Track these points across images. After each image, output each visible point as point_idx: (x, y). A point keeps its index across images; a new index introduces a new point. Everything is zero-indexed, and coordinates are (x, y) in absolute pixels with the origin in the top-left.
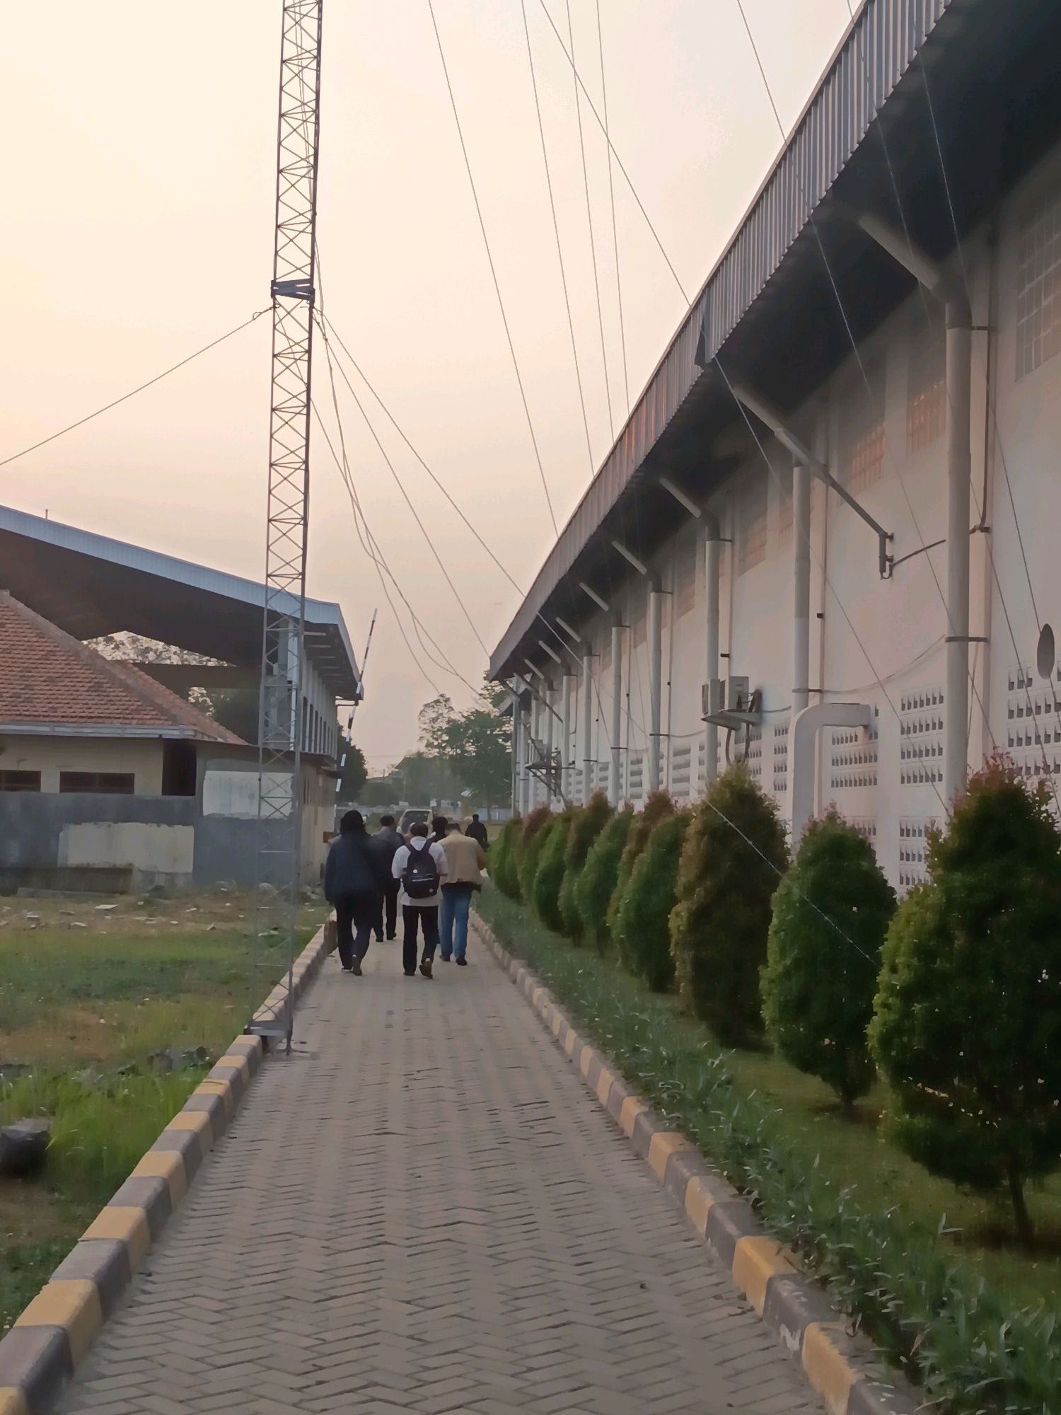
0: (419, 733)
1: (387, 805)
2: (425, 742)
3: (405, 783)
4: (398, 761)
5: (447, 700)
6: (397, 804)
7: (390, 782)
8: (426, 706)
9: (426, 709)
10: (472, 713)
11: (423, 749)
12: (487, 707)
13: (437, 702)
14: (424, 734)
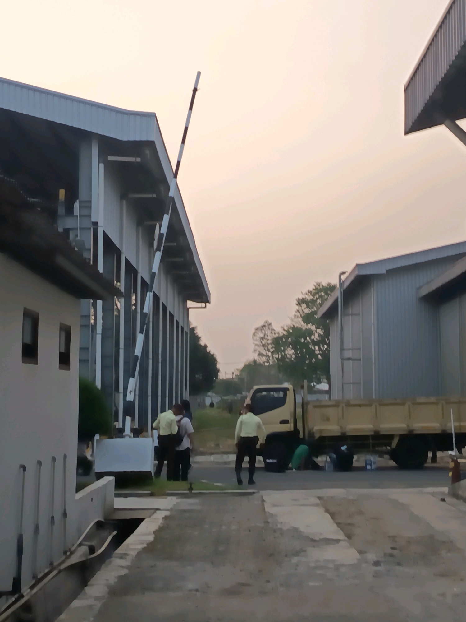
0: (252, 347)
1: (235, 394)
2: (258, 353)
3: (246, 380)
4: (241, 366)
5: (270, 324)
6: (241, 393)
7: (236, 380)
8: (257, 329)
9: (257, 331)
10: (291, 328)
11: (256, 357)
12: (300, 323)
13: (263, 326)
14: (257, 347)
